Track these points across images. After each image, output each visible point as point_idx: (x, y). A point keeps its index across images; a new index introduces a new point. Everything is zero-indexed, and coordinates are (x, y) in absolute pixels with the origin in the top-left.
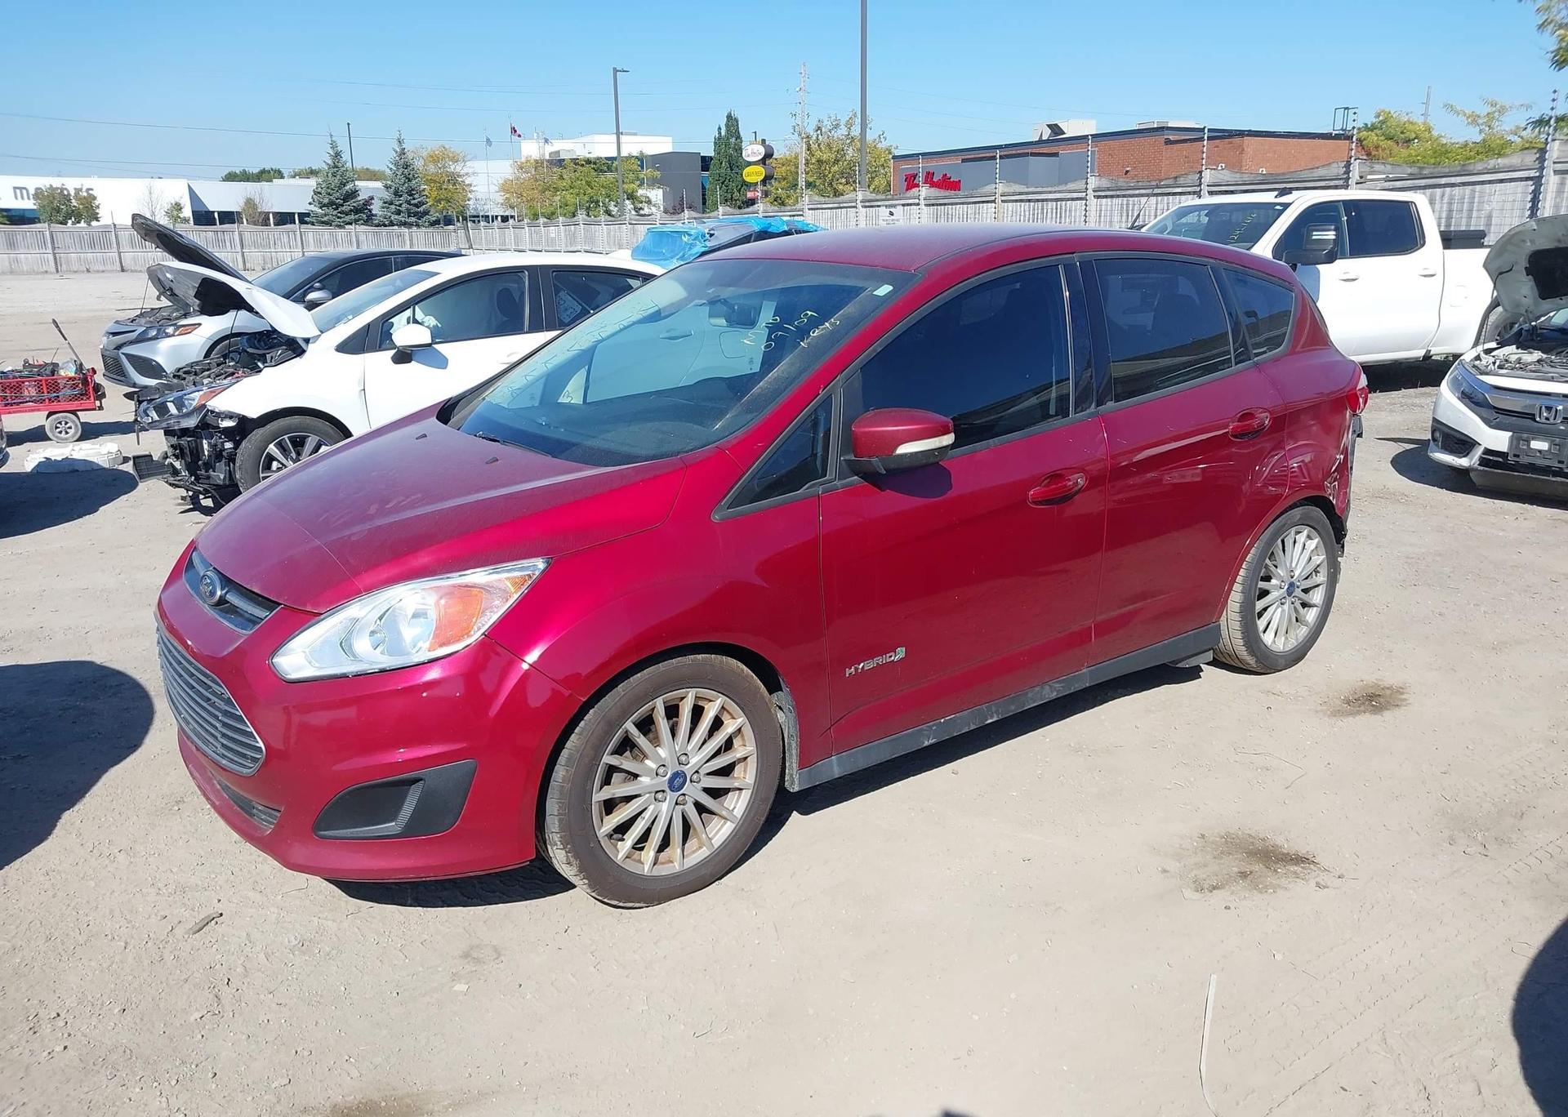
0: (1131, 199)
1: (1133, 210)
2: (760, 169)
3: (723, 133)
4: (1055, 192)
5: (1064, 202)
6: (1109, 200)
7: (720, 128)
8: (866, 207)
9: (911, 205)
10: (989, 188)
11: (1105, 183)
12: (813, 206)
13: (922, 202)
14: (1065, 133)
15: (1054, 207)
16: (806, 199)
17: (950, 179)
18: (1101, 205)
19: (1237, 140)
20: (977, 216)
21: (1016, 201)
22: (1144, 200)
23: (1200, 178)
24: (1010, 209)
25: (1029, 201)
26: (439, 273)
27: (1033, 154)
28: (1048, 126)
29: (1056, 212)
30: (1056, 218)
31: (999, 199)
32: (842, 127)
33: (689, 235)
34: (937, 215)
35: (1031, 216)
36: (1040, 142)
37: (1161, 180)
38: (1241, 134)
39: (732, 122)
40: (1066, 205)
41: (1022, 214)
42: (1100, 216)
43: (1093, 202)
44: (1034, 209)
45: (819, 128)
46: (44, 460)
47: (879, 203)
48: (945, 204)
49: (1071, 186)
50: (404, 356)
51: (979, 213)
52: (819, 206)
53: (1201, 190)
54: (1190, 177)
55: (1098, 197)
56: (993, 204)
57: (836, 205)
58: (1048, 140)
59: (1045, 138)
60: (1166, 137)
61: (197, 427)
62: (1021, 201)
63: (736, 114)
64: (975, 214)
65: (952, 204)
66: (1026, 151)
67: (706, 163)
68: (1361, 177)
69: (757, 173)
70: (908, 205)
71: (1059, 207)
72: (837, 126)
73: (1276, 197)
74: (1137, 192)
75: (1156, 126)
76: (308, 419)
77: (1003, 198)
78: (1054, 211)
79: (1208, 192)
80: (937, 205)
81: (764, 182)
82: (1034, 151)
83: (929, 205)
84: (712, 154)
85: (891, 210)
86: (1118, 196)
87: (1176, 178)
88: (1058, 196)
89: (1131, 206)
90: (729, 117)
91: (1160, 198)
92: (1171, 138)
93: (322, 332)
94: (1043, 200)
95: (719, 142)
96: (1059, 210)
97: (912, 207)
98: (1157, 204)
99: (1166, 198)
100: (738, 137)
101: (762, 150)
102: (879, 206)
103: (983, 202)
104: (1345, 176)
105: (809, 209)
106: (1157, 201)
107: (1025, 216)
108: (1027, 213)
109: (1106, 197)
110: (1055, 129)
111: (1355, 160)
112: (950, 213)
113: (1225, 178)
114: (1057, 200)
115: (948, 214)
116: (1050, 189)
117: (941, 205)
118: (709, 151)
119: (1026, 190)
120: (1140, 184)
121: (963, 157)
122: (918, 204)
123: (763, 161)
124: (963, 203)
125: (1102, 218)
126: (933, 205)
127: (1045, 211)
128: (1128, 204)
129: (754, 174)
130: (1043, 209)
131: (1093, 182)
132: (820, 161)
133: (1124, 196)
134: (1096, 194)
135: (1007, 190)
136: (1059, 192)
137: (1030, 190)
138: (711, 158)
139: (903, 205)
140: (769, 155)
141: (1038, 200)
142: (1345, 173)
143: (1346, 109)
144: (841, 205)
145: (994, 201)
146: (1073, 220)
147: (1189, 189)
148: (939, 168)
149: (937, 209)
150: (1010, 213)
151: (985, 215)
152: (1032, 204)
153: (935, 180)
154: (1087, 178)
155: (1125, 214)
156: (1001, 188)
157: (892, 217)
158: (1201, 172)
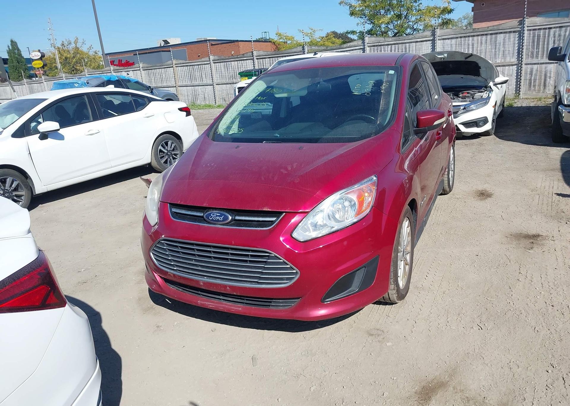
0: (227, 63)
1: (229, 67)
2: (40, 62)
3: (11, 48)
4: (197, 62)
5: (201, 66)
6: (219, 63)
7: (8, 46)
8: (115, 72)
9: (136, 70)
10: (170, 62)
11: (216, 58)
12: (90, 73)
13: (141, 69)
14: (170, 43)
15: (198, 68)
18: (216, 66)
20: (166, 73)
21: (182, 66)
22: (233, 63)
23: (253, 54)
24: (180, 69)
25: (187, 66)
26: (47, 99)
28: (163, 41)
29: (199, 69)
30: (199, 71)
31: (174, 66)
33: (78, 84)
34: (149, 73)
35: (189, 71)
37: (238, 56)
39: (13, 43)
40: (202, 66)
41: (185, 71)
42: (217, 70)
43: (213, 65)
44: (190, 69)
45: (63, 44)
47: (121, 71)
48: (151, 69)
49: (203, 59)
50: (44, 136)
51: (167, 72)
52: (93, 73)
53: (253, 58)
54: (249, 54)
55: (215, 63)
56: (172, 68)
57: (101, 72)
59: (162, 45)
60: (211, 43)
62: (184, 66)
63: (15, 40)
64: (165, 72)
65: (154, 69)
66: (160, 50)
67: (5, 61)
68: (308, 51)
69: (39, 64)
70: (135, 70)
71: (200, 67)
72: (70, 43)
74: (230, 60)
77: (176, 66)
78: (198, 69)
79: (256, 59)
80: (148, 70)
81: (43, 67)
82: (163, 50)
83: (144, 70)
84: (8, 57)
85: (128, 73)
86: (222, 62)
87: (243, 54)
88: (199, 63)
89: (228, 65)
90: (12, 41)
91: (238, 62)
92: (213, 43)
93: (4, 129)
94: (193, 65)
95: (9, 52)
96: (200, 69)
98: (238, 64)
99: (241, 61)
100: (18, 50)
101: (40, 55)
103: (168, 68)
104: (303, 51)
106: (238, 63)
107: (186, 71)
108: (187, 70)
109: (218, 63)
110: (166, 42)
111: (305, 45)
112: (154, 72)
113: (262, 54)
114: (198, 65)
115: (153, 73)
116: (195, 61)
117: (149, 69)
119: (185, 62)
120: (230, 57)
121: (134, 53)
122: (139, 70)
123: (41, 59)
124: (159, 69)
125: (218, 70)
126: (146, 70)
127: (194, 69)
128: (227, 65)
129: (38, 64)
130: (193, 69)
131: (212, 58)
133: (225, 62)
134: (214, 62)
135: (177, 62)
136: (199, 62)
137: (187, 62)
138: (7, 59)
139: (133, 71)
140: (43, 56)
141: (191, 66)
142: (302, 50)
143: (265, 32)
144: (104, 72)
145: (173, 67)
146: (206, 72)
147: (249, 58)
148: (124, 58)
149: (148, 71)
150: (180, 71)
151: (169, 72)
152: (188, 67)
154: (209, 56)
155: (226, 68)
156: (174, 62)
157: (128, 76)
158: (252, 52)
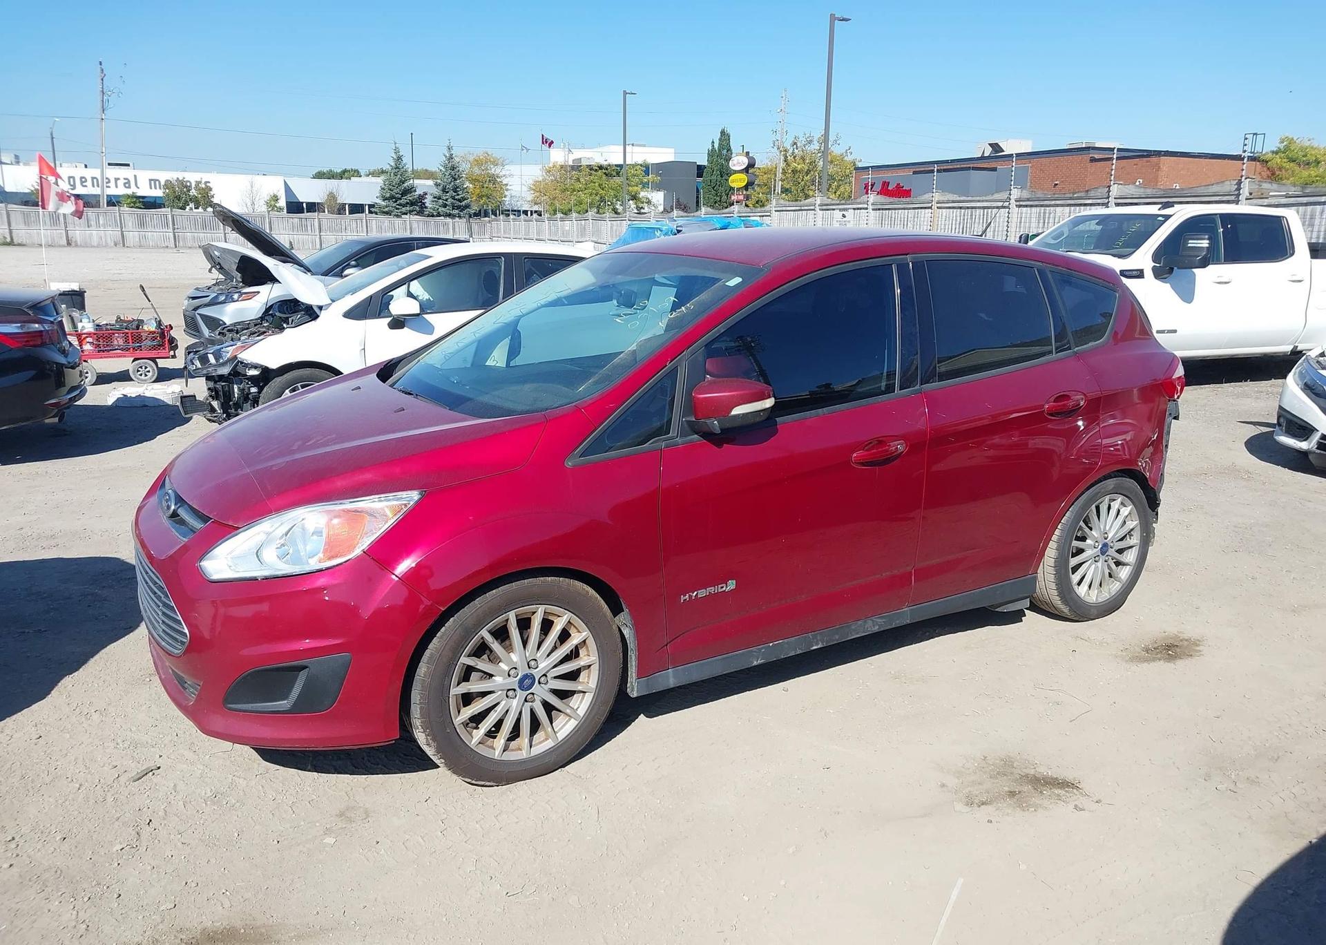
0: (1047, 208)
1: (1049, 218)
2: (743, 176)
3: (716, 146)
4: (983, 201)
5: (990, 210)
6: (1029, 209)
7: (713, 142)
8: (823, 210)
9: (861, 209)
10: (927, 197)
11: (1026, 194)
12: (779, 209)
13: (870, 207)
14: (1003, 151)
15: (982, 214)
16: (774, 202)
17: (903, 187)
18: (1022, 213)
19: (1154, 159)
20: (916, 220)
21: (950, 208)
22: (1059, 209)
23: (1109, 191)
24: (944, 214)
25: (961, 208)
26: (431, 257)
27: (974, 169)
28: (990, 144)
29: (983, 218)
30: (983, 222)
31: (935, 206)
32: (815, 142)
33: (661, 231)
34: (882, 217)
35: (962, 221)
36: (983, 158)
37: (1074, 193)
38: (1158, 154)
39: (725, 136)
40: (991, 212)
41: (954, 218)
42: (1020, 222)
43: (1014, 210)
44: (964, 215)
45: (795, 143)
46: (122, 396)
47: (834, 207)
48: (889, 209)
49: (997, 196)
50: (398, 323)
51: (918, 217)
52: (784, 208)
53: (1108, 202)
54: (1099, 191)
55: (1020, 206)
56: (930, 210)
57: (797, 208)
58: (989, 156)
59: (986, 154)
60: (1091, 156)
61: (230, 374)
62: (954, 208)
63: (729, 130)
64: (914, 217)
65: (895, 209)
66: (968, 166)
67: (700, 170)
68: (1251, 194)
69: (740, 179)
70: (858, 209)
71: (985, 213)
72: (810, 142)
73: (1159, 209)
74: (1053, 202)
75: (1084, 146)
76: (317, 371)
77: (939, 205)
78: (982, 217)
79: (1115, 204)
80: (883, 209)
81: (746, 187)
82: (975, 165)
83: (876, 210)
84: (705, 163)
85: (844, 213)
86: (1036, 206)
87: (1087, 191)
88: (985, 204)
89: (1047, 215)
90: (723, 133)
91: (1072, 208)
92: (1096, 156)
93: (333, 301)
94: (972, 208)
95: (711, 154)
96: (985, 217)
97: (862, 211)
98: (1070, 213)
99: (1078, 208)
100: (729, 150)
101: (746, 161)
102: (834, 210)
103: (921, 208)
104: (1236, 193)
105: (776, 211)
106: (1070, 210)
107: (956, 220)
108: (958, 218)
109: (1026, 206)
110: (996, 147)
111: (1246, 178)
112: (893, 216)
113: (1131, 192)
114: (984, 208)
115: (891, 217)
116: (978, 198)
117: (886, 209)
118: (703, 161)
119: (958, 199)
120: (1056, 196)
121: (914, 170)
122: (867, 209)
123: (746, 170)
124: (904, 209)
125: (1022, 224)
126: (879, 209)
127: (974, 217)
128: (1045, 213)
129: (737, 181)
130: (972, 215)
131: (1016, 193)
132: (794, 171)
133: (1042, 206)
134: (1018, 203)
135: (942, 198)
136: (987, 201)
137: (962, 198)
138: (705, 167)
139: (854, 209)
140: (751, 165)
141: (968, 208)
142: (1236, 190)
143: (1254, 134)
144: (803, 208)
145: (930, 208)
146: (997, 225)
147: (1099, 201)
148: (893, 179)
149: (883, 213)
150: (944, 217)
151: (922, 219)
152: (963, 211)
153: (890, 188)
154: (1011, 190)
155: (1042, 221)
156: (937, 196)
157: (844, 219)
158: (1109, 187)
